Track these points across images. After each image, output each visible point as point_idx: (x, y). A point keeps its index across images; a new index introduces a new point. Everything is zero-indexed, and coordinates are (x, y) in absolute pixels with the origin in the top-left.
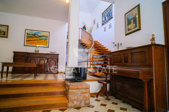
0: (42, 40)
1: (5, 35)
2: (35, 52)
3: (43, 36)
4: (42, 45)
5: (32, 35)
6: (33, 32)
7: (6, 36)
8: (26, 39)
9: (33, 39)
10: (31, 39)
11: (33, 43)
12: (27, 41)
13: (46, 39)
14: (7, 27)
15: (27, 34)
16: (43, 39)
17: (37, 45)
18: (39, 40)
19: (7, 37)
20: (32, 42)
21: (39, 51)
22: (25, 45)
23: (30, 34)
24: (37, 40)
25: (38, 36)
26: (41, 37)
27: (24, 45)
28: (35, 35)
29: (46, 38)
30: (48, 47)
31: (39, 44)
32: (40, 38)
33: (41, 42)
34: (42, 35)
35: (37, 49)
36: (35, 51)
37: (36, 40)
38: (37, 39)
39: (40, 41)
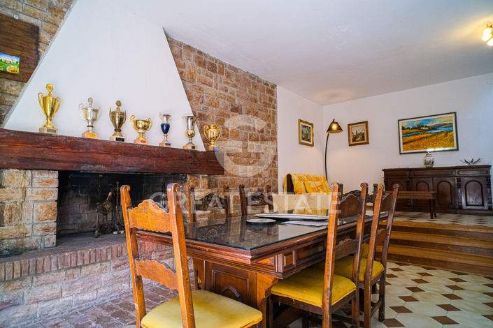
0: (439, 136)
1: (364, 140)
2: (424, 167)
3: (440, 126)
4: (439, 147)
5: (414, 128)
6: (416, 123)
7: (366, 141)
8: (403, 139)
9: (416, 137)
10: (412, 138)
11: (418, 147)
12: (404, 144)
13: (447, 132)
14: (365, 124)
15: (403, 128)
16: (442, 132)
17: (426, 148)
18: (431, 136)
19: (367, 143)
20: (416, 143)
21: (433, 162)
22: (402, 152)
23: (408, 128)
24: (426, 138)
25: (427, 128)
26: (434, 128)
27: (401, 154)
28: (419, 127)
29: (447, 129)
30: (457, 149)
31: (433, 146)
32: (433, 131)
33: (436, 140)
34: (437, 123)
35: (428, 159)
36: (426, 164)
37: (424, 138)
38: (425, 135)
39: (435, 138)
